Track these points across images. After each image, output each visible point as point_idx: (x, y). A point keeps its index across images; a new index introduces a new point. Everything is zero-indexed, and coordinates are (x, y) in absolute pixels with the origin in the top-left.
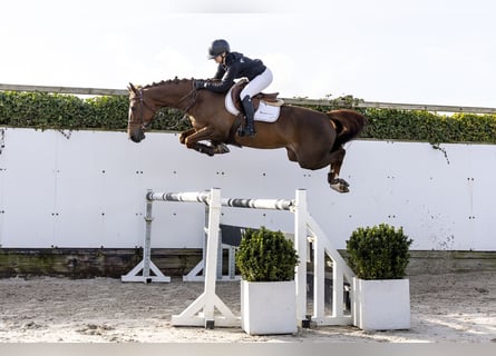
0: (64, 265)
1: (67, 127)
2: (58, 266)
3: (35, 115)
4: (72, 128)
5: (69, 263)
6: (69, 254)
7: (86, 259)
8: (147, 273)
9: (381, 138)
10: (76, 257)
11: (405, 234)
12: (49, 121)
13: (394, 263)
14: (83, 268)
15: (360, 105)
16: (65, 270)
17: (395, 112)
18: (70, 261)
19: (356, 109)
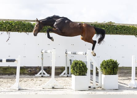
0: (27, 71)
1: (28, 31)
3: (18, 28)
4: (29, 32)
7: (34, 70)
8: (42, 73)
9: (120, 34)
10: (31, 69)
11: (117, 62)
12: (22, 30)
13: (113, 70)
14: (33, 72)
15: (114, 24)
16: (28, 73)
17: (124, 26)
18: (29, 70)
19: (113, 25)
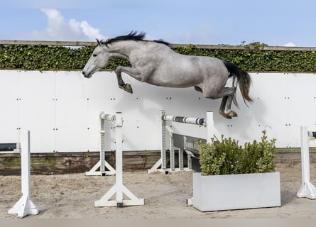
0: (63, 164)
2: (59, 165)
3: (39, 61)
5: (66, 163)
6: (66, 156)
7: (78, 159)
8: (102, 169)
9: (280, 71)
10: (71, 158)
12: (49, 65)
14: (75, 165)
15: (265, 49)
16: (63, 167)
17: (289, 52)
18: (67, 161)
19: (262, 51)
